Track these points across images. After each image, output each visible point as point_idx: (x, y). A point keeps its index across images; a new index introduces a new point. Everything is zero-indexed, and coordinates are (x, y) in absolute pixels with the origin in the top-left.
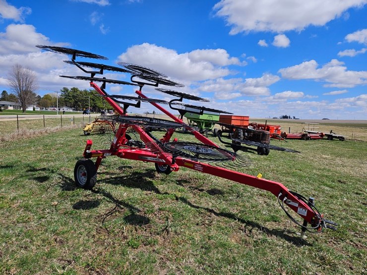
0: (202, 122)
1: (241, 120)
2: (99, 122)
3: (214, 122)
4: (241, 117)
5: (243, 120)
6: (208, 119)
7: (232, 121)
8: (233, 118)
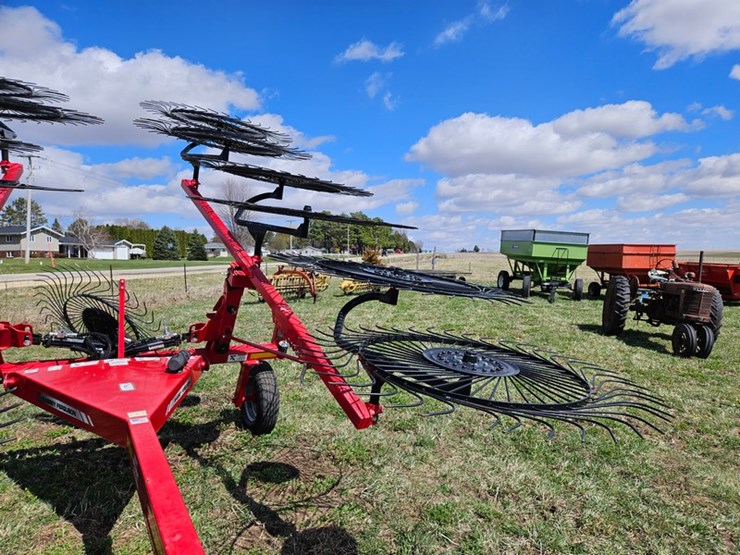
0: (542, 266)
1: (651, 255)
2: (286, 272)
3: (574, 264)
4: (651, 246)
5: (657, 255)
6: (555, 256)
7: (624, 257)
8: (626, 250)
